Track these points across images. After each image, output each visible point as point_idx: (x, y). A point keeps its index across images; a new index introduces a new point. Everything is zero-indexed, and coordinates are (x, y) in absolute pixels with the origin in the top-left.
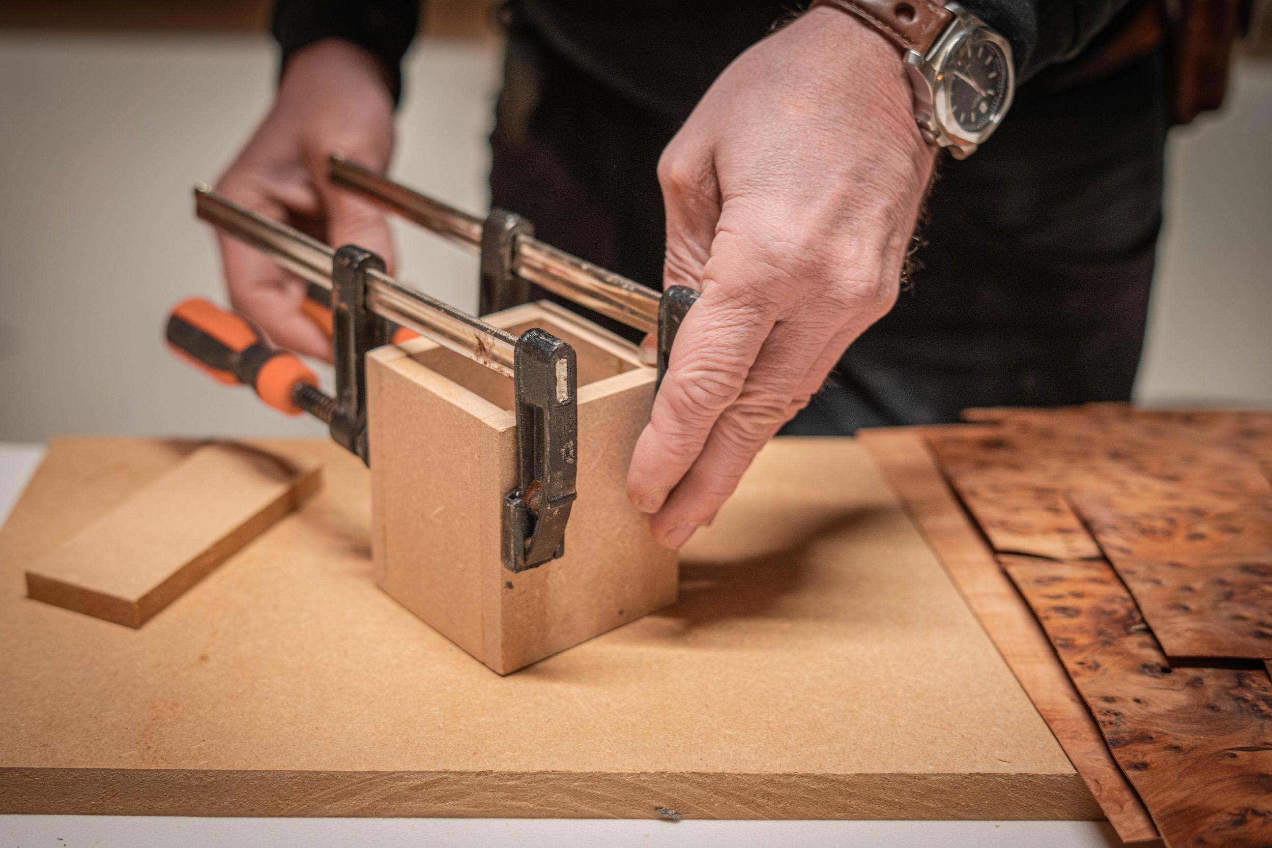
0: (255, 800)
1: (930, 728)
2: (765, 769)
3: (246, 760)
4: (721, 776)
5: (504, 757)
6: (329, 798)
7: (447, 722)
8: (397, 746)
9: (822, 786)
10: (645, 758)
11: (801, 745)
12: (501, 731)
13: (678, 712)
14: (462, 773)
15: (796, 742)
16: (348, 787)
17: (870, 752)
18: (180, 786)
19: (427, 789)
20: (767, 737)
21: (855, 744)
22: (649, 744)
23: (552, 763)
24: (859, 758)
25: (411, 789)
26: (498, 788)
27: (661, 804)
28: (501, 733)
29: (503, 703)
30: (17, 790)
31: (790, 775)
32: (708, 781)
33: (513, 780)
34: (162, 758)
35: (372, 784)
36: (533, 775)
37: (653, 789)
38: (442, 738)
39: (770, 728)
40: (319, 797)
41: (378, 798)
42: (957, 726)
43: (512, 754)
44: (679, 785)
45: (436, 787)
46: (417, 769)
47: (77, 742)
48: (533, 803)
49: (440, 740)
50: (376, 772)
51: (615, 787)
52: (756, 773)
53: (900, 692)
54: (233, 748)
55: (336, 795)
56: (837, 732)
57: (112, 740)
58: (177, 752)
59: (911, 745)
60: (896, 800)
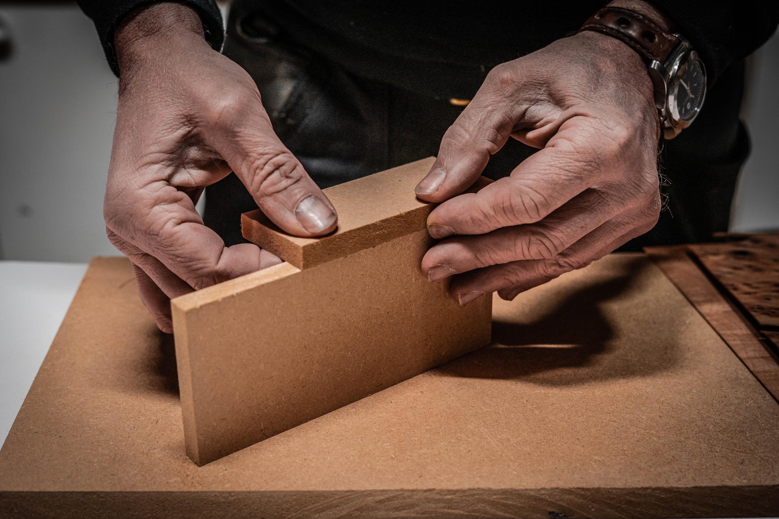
0: (265, 511)
1: (738, 453)
2: (628, 484)
3: (258, 484)
4: (598, 490)
5: (442, 478)
6: (318, 509)
7: (397, 454)
8: (364, 471)
9: (668, 496)
10: (541, 478)
11: (650, 467)
12: (437, 460)
13: (559, 444)
14: (413, 491)
15: (646, 464)
16: (331, 501)
17: (700, 471)
18: (212, 503)
19: (388, 502)
20: (625, 461)
21: (688, 465)
22: (543, 467)
23: (477, 483)
24: (693, 475)
25: (377, 502)
26: (439, 501)
27: (553, 510)
28: (436, 461)
29: (434, 439)
30: (95, 507)
31: (647, 488)
32: (588, 494)
33: (450, 495)
34: (198, 483)
35: (349, 499)
36: (464, 491)
37: (549, 500)
38: (395, 465)
39: (626, 455)
40: (311, 509)
41: (353, 509)
42: (756, 451)
43: (447, 476)
44: (567, 497)
45: (394, 500)
46: (381, 488)
47: (136, 472)
48: (463, 510)
49: (394, 466)
50: (352, 491)
51: (522, 499)
52: (622, 487)
53: (711, 427)
54: (247, 475)
55: (323, 507)
56: (673, 457)
57: (160, 470)
58: (208, 478)
59: (727, 465)
60: (720, 504)
